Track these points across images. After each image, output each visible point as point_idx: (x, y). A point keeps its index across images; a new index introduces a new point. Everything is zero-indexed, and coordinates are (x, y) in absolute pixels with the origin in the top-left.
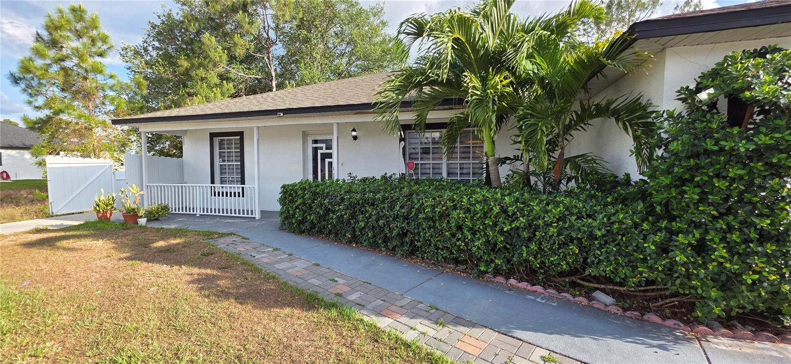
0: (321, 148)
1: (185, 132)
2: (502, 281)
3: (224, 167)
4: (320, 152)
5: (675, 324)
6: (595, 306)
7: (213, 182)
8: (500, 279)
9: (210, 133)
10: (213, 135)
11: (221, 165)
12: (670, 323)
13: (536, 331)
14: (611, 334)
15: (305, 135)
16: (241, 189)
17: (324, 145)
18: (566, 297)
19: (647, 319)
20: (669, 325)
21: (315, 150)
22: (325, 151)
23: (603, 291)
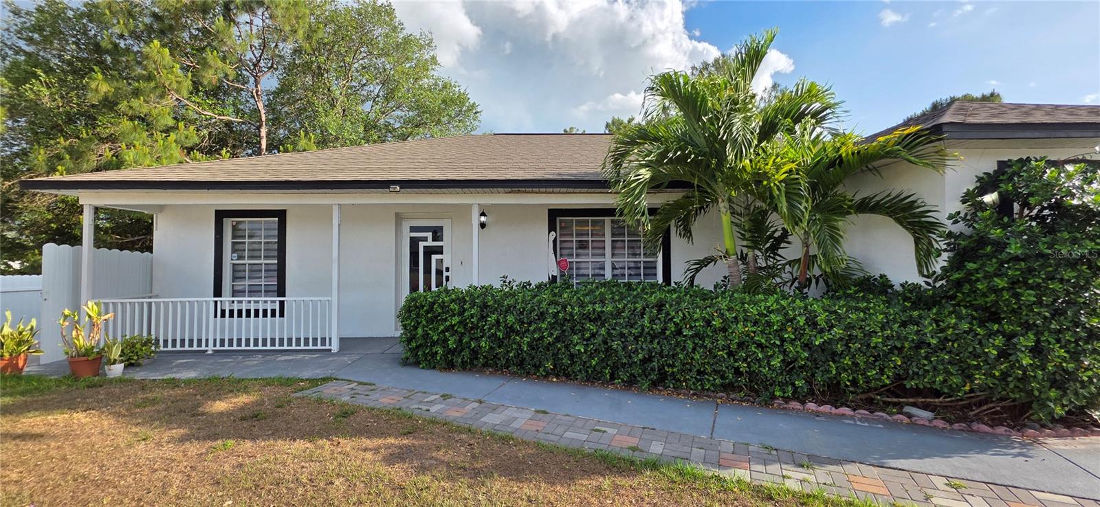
0: (425, 239)
1: (161, 208)
2: (798, 407)
3: (241, 268)
4: (422, 245)
5: (1006, 431)
6: (917, 422)
7: (218, 292)
8: (795, 405)
9: (216, 211)
10: (221, 215)
11: (234, 265)
12: (1001, 430)
13: (906, 458)
14: (971, 450)
15: (399, 218)
16: (278, 303)
17: (429, 235)
18: (882, 417)
19: (976, 429)
20: (1000, 433)
21: (414, 243)
22: (430, 243)
23: (914, 405)
